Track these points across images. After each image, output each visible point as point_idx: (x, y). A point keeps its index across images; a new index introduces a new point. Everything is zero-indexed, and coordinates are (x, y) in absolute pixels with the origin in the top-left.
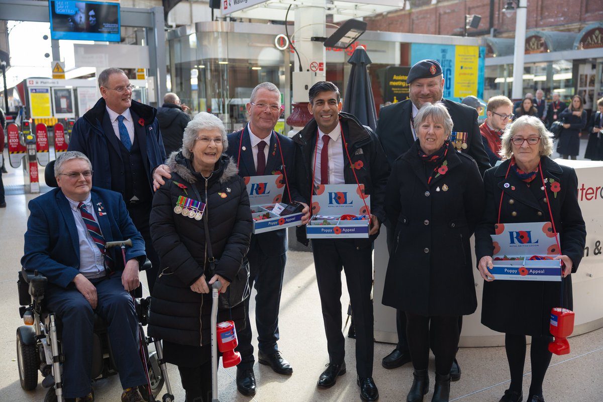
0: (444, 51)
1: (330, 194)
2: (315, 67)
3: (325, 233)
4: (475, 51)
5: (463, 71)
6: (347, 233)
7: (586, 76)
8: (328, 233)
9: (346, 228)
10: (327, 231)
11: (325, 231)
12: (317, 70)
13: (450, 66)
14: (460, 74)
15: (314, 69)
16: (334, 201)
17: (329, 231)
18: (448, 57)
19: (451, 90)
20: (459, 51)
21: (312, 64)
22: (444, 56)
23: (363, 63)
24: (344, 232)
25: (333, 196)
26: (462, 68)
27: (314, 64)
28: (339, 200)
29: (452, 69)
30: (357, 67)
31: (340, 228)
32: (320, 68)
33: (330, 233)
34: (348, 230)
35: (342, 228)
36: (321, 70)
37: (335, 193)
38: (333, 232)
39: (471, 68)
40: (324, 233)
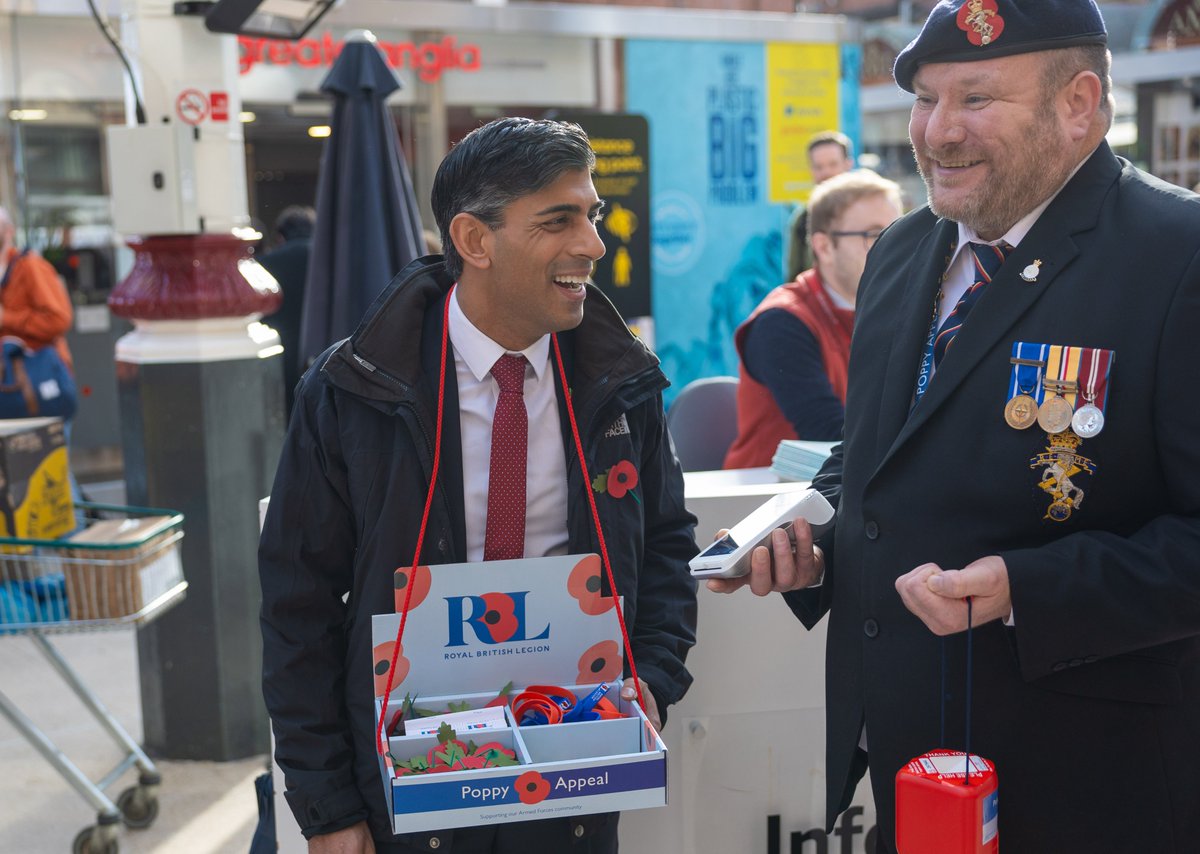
0: (730, 61)
1: (455, 604)
2: (196, 109)
3: (478, 803)
4: (827, 61)
5: (795, 120)
6: (575, 793)
7: (1177, 131)
8: (489, 802)
9: (569, 775)
10: (484, 793)
11: (476, 793)
12: (202, 117)
13: (752, 107)
14: (786, 131)
15: (191, 115)
16: (468, 631)
17: (495, 792)
18: (744, 78)
19: (759, 180)
20: (776, 60)
21: (183, 96)
22: (731, 78)
23: (368, 91)
24: (563, 793)
25: (467, 610)
26: (789, 111)
27: (192, 99)
28: (490, 627)
29: (758, 115)
30: (349, 106)
31: (546, 776)
32: (217, 110)
33: (499, 801)
34: (580, 783)
35: (552, 777)
36: (221, 117)
37: (473, 598)
38: (512, 798)
39: (816, 112)
40: (471, 802)
